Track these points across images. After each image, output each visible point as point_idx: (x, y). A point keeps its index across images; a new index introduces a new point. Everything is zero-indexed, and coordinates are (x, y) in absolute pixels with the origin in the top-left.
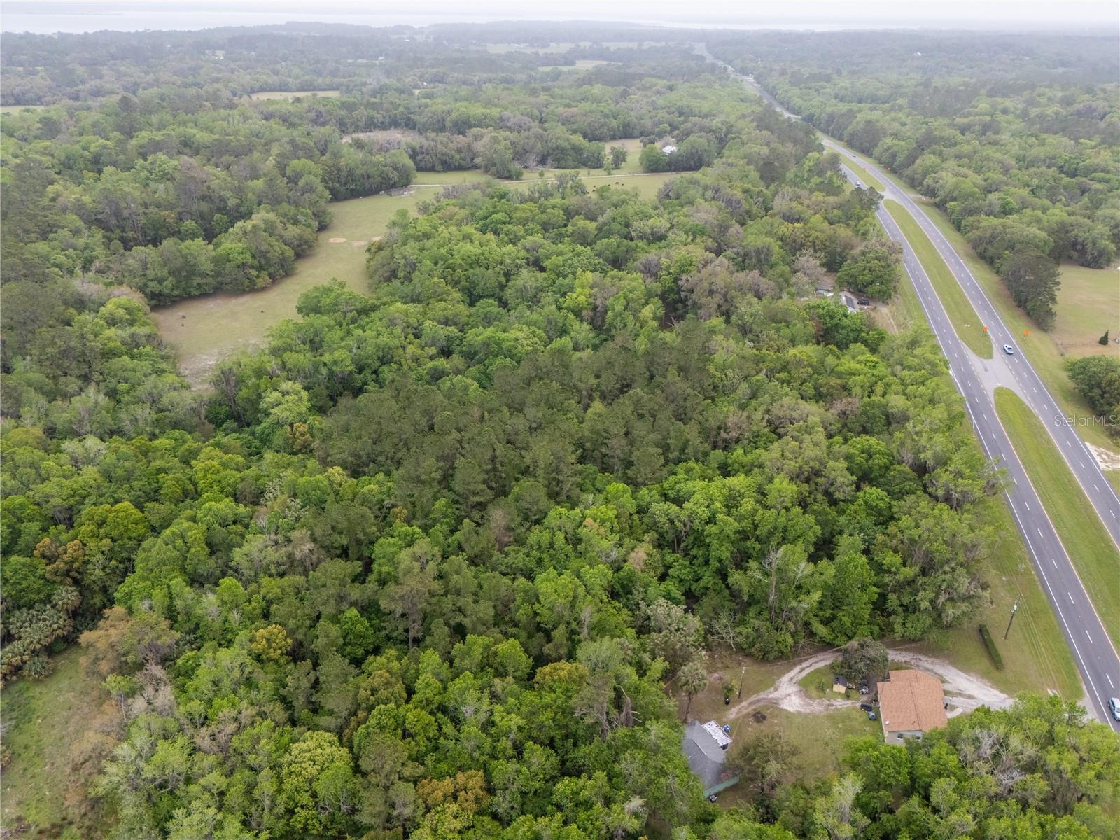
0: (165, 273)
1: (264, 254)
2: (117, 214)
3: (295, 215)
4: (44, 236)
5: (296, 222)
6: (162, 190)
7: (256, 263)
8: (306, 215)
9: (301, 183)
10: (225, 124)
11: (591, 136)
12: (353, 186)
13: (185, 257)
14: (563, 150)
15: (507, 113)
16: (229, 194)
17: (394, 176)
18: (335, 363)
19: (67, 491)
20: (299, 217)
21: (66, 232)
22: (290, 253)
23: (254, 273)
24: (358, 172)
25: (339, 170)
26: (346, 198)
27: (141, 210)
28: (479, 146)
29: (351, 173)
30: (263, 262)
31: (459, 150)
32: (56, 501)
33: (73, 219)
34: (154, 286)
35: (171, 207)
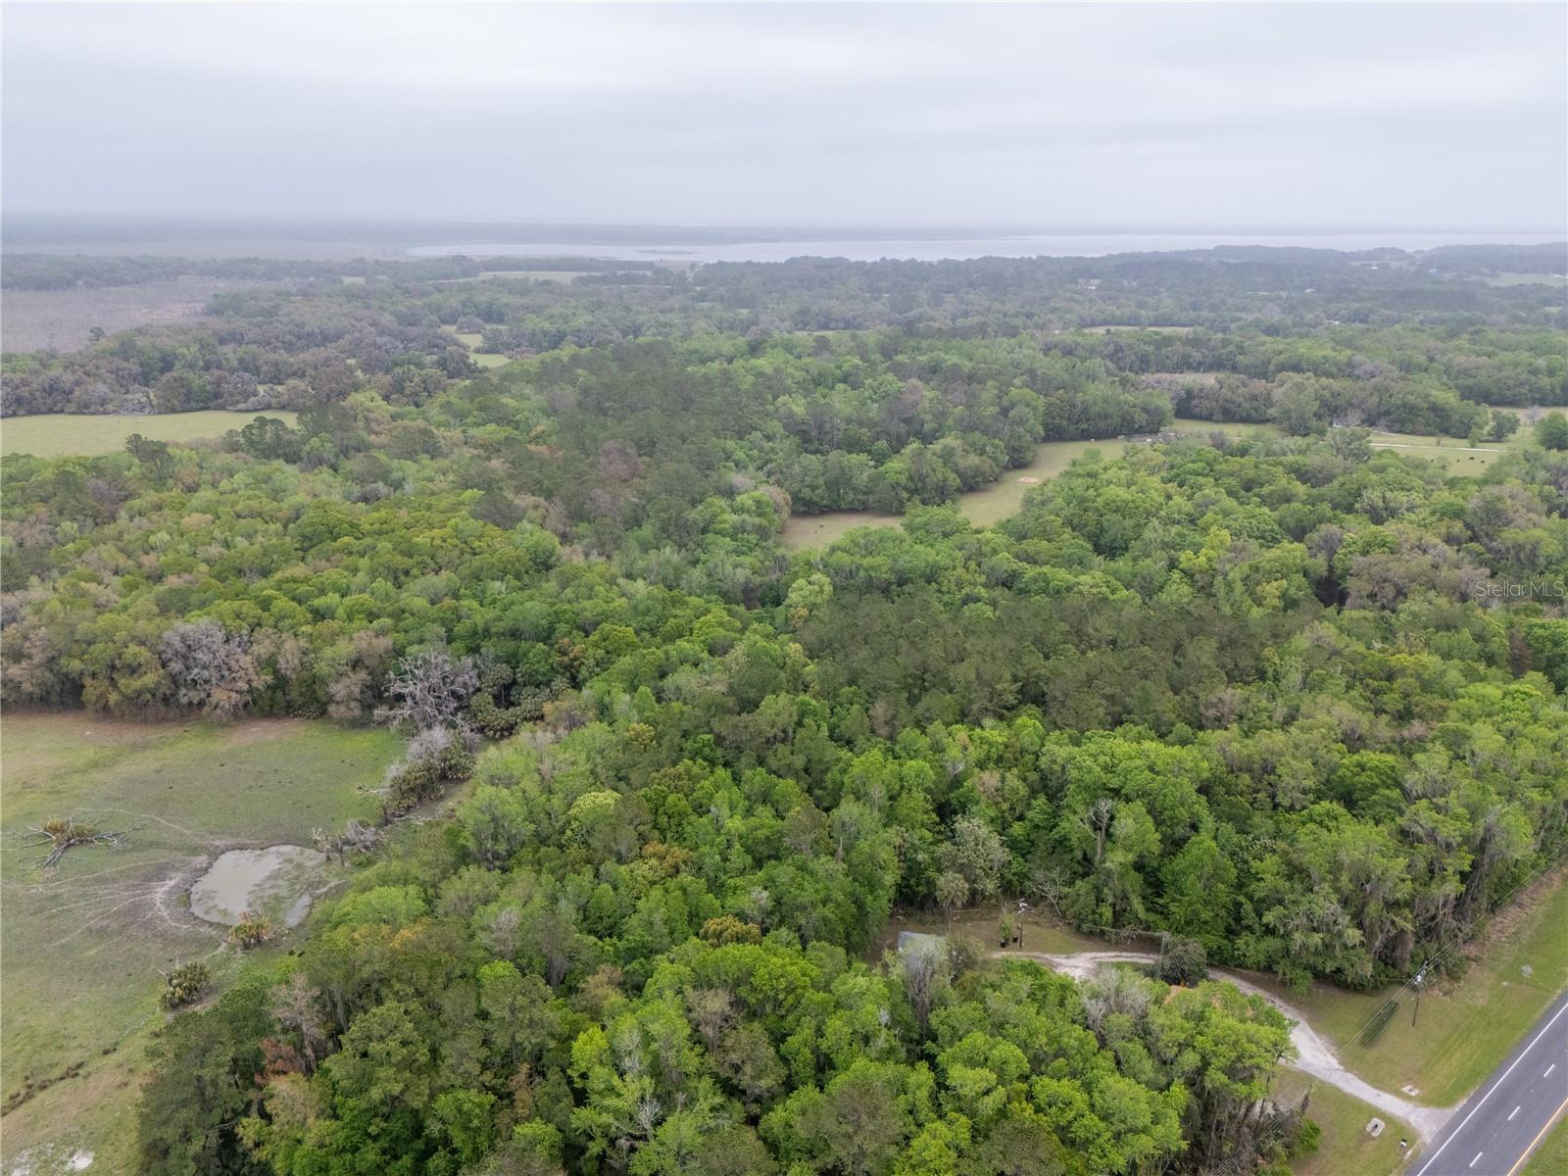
0: (821, 481)
1: (922, 478)
2: (820, 428)
3: (985, 445)
4: (740, 435)
5: (983, 453)
6: (874, 411)
7: (912, 485)
8: (997, 447)
9: (1012, 413)
10: (987, 352)
11: (1467, 394)
12: (1084, 426)
13: (842, 469)
14: (1412, 410)
15: (1359, 357)
16: (928, 417)
17: (1141, 418)
18: (872, 568)
19: (599, 610)
20: (988, 449)
21: (759, 435)
22: (954, 481)
23: (905, 495)
24: (1093, 410)
25: (1074, 406)
26: (1073, 439)
27: (843, 426)
28: (1278, 393)
29: (1085, 411)
30: (920, 485)
31: (1254, 398)
32: (588, 614)
33: (775, 426)
34: (806, 492)
35: (872, 425)
